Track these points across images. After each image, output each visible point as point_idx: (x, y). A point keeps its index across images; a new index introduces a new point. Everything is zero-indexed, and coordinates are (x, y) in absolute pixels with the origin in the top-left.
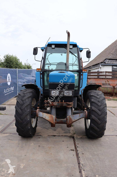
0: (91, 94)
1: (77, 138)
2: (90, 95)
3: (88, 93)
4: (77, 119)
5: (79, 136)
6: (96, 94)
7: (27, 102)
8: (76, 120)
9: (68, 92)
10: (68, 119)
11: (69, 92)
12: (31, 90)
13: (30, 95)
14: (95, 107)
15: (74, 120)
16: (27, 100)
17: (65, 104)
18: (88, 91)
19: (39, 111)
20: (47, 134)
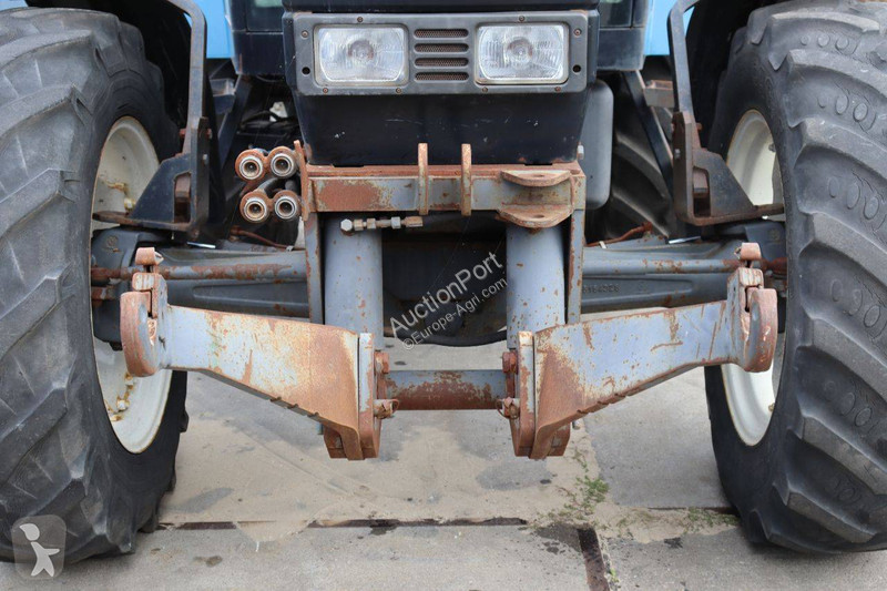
0: (800, 57)
1: (628, 546)
2: (785, 62)
3: (755, 38)
4: (633, 380)
5: (648, 519)
6: (865, 46)
7: (20, 176)
8: (621, 387)
9: (515, 45)
10: (525, 363)
11: (533, 34)
12: (71, 25)
13: (58, 93)
14: (846, 209)
15: (595, 388)
16: (23, 156)
17: (480, 186)
18: (758, 15)
19: (162, 295)
20: (302, 506)
